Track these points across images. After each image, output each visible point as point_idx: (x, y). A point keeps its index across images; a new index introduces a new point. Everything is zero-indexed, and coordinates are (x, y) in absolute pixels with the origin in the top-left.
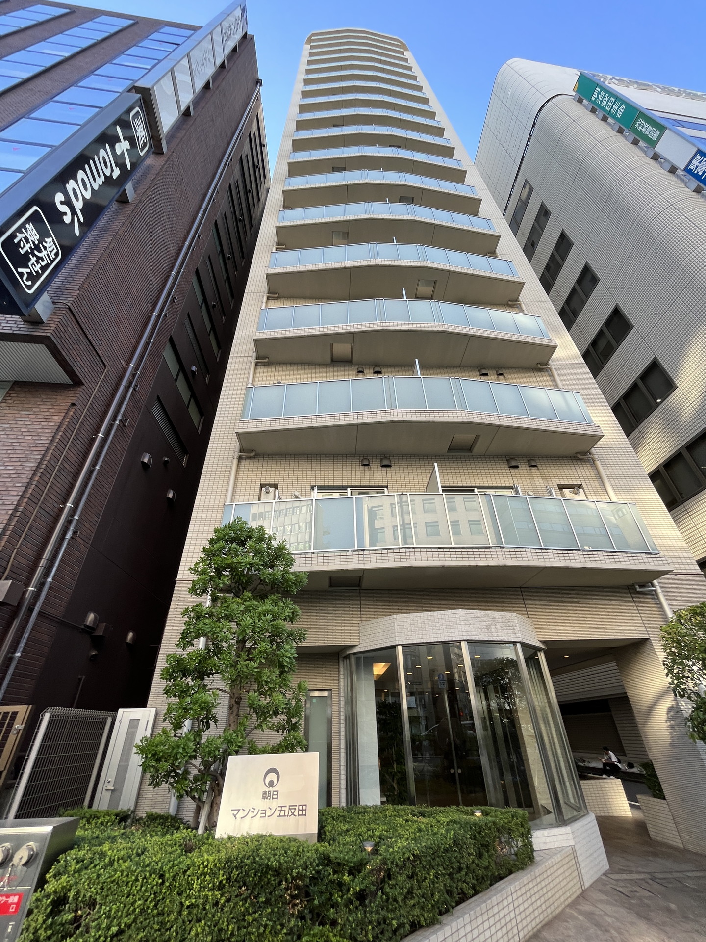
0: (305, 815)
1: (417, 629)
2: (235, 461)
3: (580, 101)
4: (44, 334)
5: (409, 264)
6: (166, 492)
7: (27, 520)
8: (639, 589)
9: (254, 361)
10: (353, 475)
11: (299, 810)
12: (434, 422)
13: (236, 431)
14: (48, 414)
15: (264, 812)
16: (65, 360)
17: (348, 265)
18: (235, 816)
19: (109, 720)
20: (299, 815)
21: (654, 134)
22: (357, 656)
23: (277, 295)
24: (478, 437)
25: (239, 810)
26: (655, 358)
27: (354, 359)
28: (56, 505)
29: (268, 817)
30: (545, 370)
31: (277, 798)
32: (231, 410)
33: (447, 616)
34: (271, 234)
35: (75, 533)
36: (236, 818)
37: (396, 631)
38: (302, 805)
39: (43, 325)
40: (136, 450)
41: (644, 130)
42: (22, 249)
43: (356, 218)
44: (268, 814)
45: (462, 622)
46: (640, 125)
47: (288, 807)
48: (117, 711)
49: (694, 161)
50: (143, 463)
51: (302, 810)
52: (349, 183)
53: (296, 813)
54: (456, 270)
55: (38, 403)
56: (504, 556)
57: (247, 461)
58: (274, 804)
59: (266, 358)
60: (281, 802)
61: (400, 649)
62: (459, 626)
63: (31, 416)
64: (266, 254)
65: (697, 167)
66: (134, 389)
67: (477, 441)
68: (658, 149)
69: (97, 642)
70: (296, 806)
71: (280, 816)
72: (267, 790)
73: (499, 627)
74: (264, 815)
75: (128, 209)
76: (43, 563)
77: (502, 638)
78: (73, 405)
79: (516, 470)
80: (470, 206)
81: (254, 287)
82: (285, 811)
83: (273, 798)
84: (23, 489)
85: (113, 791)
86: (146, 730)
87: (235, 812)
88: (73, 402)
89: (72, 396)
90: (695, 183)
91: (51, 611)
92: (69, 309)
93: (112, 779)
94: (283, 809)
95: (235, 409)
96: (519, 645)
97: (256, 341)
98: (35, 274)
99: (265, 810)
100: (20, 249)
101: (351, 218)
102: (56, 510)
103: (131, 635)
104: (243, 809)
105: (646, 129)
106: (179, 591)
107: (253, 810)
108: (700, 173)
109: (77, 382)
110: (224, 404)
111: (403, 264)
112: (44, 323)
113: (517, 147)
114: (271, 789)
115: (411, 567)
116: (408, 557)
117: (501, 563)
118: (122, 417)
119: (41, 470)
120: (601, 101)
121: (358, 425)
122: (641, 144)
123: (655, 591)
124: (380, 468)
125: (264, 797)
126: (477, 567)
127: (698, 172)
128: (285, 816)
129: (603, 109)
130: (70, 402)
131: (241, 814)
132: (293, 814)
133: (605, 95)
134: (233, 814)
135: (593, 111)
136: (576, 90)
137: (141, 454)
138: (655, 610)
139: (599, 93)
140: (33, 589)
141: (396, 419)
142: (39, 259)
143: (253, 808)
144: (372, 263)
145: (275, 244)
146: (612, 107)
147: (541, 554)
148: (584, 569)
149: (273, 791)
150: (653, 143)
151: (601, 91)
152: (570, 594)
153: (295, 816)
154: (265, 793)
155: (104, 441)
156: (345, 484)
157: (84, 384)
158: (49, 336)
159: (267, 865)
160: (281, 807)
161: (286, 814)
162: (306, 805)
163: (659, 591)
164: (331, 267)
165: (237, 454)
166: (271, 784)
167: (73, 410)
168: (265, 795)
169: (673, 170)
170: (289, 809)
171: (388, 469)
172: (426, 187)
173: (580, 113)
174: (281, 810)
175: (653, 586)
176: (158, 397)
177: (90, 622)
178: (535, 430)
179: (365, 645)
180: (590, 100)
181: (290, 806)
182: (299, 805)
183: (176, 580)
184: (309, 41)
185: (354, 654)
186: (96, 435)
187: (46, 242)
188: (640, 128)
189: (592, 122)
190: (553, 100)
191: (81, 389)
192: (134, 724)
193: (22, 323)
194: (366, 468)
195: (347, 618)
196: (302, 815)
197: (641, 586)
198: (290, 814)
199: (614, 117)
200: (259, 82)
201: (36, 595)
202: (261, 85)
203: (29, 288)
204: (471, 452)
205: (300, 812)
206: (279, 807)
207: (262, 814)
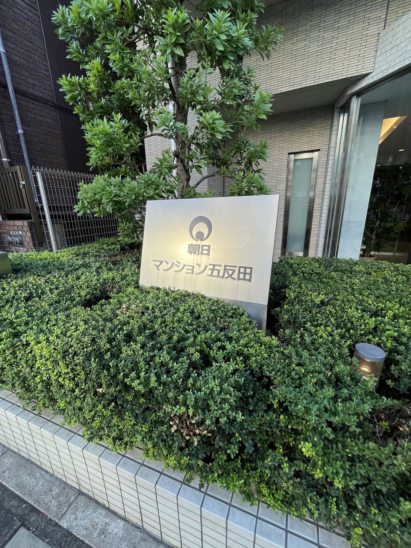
0: (250, 280)
11: (239, 273)
15: (191, 268)
18: (157, 267)
20: (239, 279)
22: (363, 97)
25: (161, 262)
29: (197, 274)
31: (208, 254)
36: (158, 270)
38: (246, 268)
44: (196, 271)
47: (223, 267)
51: (245, 273)
53: (235, 276)
58: (204, 260)
60: (213, 259)
70: (236, 267)
71: (212, 276)
72: (194, 243)
74: (191, 271)
82: (219, 270)
83: (202, 254)
94: (216, 268)
104: (165, 261)
107: (178, 264)
114: (200, 243)
125: (191, 251)
128: (219, 276)
131: (164, 266)
132: (230, 276)
134: (155, 265)
143: (177, 262)
149: (203, 246)
153: (234, 279)
154: (191, 246)
160: (214, 265)
162: (251, 268)
166: (200, 236)
168: (193, 249)
170: (225, 269)
174: (214, 269)
181: (225, 266)
182: (240, 267)
185: (359, 94)
196: (244, 279)
198: (226, 275)
205: (242, 276)
206: (210, 265)
207: (187, 269)
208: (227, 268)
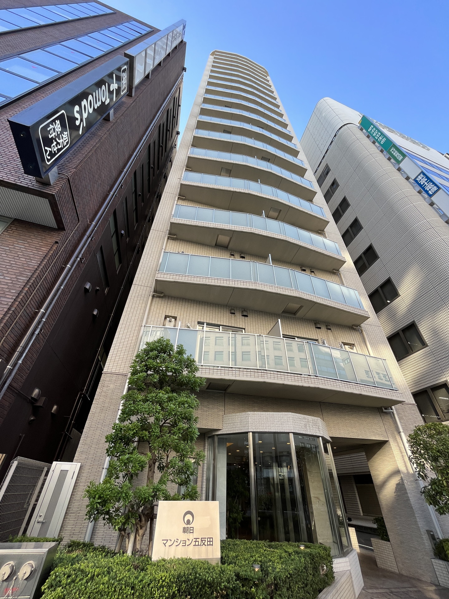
0: (212, 545)
1: (263, 422)
2: (151, 298)
3: (361, 130)
4: (51, 193)
5: (268, 197)
6: (93, 311)
7: (15, 317)
8: (384, 410)
9: (167, 235)
10: (223, 318)
11: (208, 541)
12: (280, 294)
13: (156, 278)
14: (38, 245)
15: (185, 542)
16: (58, 212)
17: (232, 189)
18: (165, 544)
19: (46, 469)
20: (208, 545)
21: (400, 158)
22: (219, 436)
23: (184, 198)
24: (301, 307)
25: (167, 540)
26: (390, 277)
27: (230, 246)
28: (33, 309)
29: (188, 545)
30: (336, 274)
31: (193, 533)
32: (149, 264)
33: (282, 416)
34: (182, 160)
35: (41, 330)
36: (165, 546)
37: (250, 423)
38: (210, 538)
39: (50, 186)
40: (84, 279)
41: (394, 154)
42: (50, 135)
43: (238, 163)
44: (187, 543)
45: (291, 421)
46: (392, 151)
47: (200, 539)
48: (52, 463)
49: (419, 177)
50: (85, 288)
51: (210, 541)
52: (234, 141)
54: (294, 206)
55: (31, 237)
56: (318, 382)
57: (158, 299)
58: (191, 536)
59: (175, 235)
60: (195, 535)
61: (250, 435)
62: (289, 423)
63: (25, 245)
64: (179, 171)
65: (421, 180)
66: (91, 239)
67: (300, 309)
68: (401, 165)
69: (36, 410)
70: (206, 538)
71: (195, 545)
72: (186, 526)
73: (311, 426)
74: (184, 544)
75: (109, 125)
76: (19, 349)
77: (312, 433)
78: (57, 242)
79: (319, 330)
80: (301, 172)
81: (170, 189)
82: (198, 541)
83: (190, 533)
84: (17, 295)
85: (43, 523)
86: (72, 479)
87: (165, 542)
88: (57, 241)
89: (56, 237)
90: (419, 188)
91: (15, 385)
92: (68, 179)
93: (43, 514)
94: (197, 540)
95: (152, 264)
96: (320, 438)
97: (172, 224)
98: (53, 153)
99: (185, 541)
100: (49, 135)
101: (234, 162)
102: (32, 313)
103: (55, 407)
104: (170, 540)
105: (396, 154)
106: (103, 380)
107: (177, 540)
108: (422, 184)
109: (61, 227)
110: (145, 259)
111: (264, 196)
112: (50, 185)
113: (324, 145)
114: (188, 526)
115: (265, 382)
116: (263, 375)
117: (317, 386)
118: (82, 256)
119: (30, 284)
120: (373, 133)
121: (234, 288)
122: (392, 160)
123: (393, 413)
124: (241, 317)
125: (184, 532)
126: (303, 387)
127: (421, 183)
128: (198, 545)
129: (374, 137)
130: (54, 240)
131: (169, 543)
132: (204, 544)
133: (376, 130)
134: (163, 543)
135: (368, 137)
136: (360, 123)
137: (85, 283)
138: (392, 424)
139: (372, 129)
140: (10, 367)
141: (258, 288)
142: (58, 143)
143: (177, 539)
144: (247, 192)
145: (185, 166)
146: (379, 138)
147: (338, 383)
148: (360, 395)
149: (190, 528)
150: (399, 162)
151: (373, 128)
152: (347, 409)
153: (206, 545)
154: (184, 528)
155: (70, 269)
156: (219, 323)
157: (65, 230)
158: (54, 195)
159: (205, 580)
160: (196, 539)
161: (200, 544)
162: (212, 538)
163: (395, 412)
164: (222, 189)
165: (152, 293)
166: (188, 522)
167: (56, 246)
168: (185, 530)
169: (408, 178)
170: (201, 540)
171: (246, 318)
172: (278, 155)
173: (361, 136)
174: (196, 541)
175: (392, 409)
176: (101, 248)
177: (35, 395)
178: (334, 308)
179: (226, 430)
180: (367, 131)
181: (201, 538)
182: (208, 538)
183: (103, 372)
184: (213, 54)
185: (218, 435)
186: (66, 265)
187: (64, 134)
188: (393, 152)
189: (367, 142)
190: (347, 125)
191: (63, 233)
192: (63, 474)
193: (36, 182)
194: (233, 315)
195: (216, 410)
196: (210, 545)
197: (386, 409)
198: (202, 544)
199: (379, 143)
200: (184, 69)
201: (11, 371)
202: (185, 71)
203: (49, 160)
204: (295, 315)
205: (209, 543)
206: (194, 539)
207: (183, 543)
208: (202, 539)
